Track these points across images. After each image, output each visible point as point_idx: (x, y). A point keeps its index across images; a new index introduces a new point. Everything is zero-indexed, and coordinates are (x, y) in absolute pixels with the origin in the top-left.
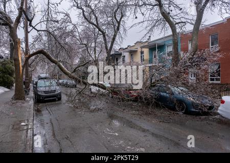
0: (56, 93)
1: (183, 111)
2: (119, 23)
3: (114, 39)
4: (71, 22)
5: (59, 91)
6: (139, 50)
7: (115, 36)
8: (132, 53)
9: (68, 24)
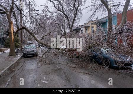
0: (34, 52)
1: (108, 66)
2: (77, 9)
3: (74, 20)
4: (49, 11)
5: (36, 51)
6: (91, 26)
7: (75, 18)
8: (87, 28)
9: (47, 12)
